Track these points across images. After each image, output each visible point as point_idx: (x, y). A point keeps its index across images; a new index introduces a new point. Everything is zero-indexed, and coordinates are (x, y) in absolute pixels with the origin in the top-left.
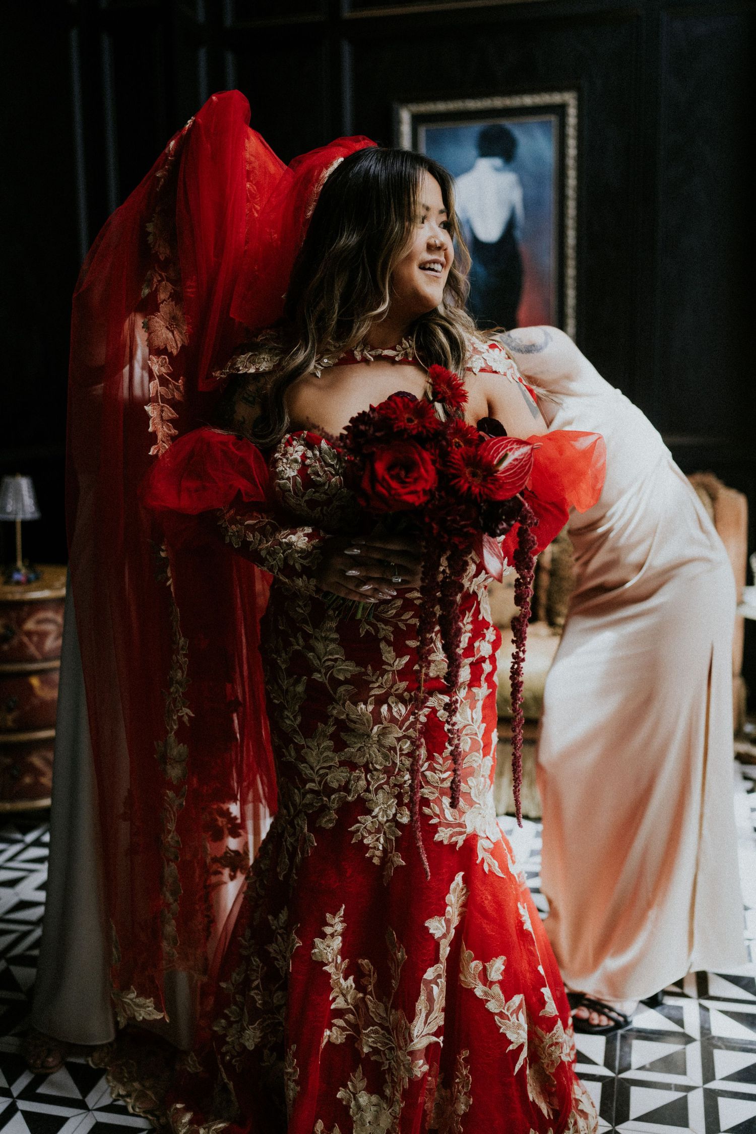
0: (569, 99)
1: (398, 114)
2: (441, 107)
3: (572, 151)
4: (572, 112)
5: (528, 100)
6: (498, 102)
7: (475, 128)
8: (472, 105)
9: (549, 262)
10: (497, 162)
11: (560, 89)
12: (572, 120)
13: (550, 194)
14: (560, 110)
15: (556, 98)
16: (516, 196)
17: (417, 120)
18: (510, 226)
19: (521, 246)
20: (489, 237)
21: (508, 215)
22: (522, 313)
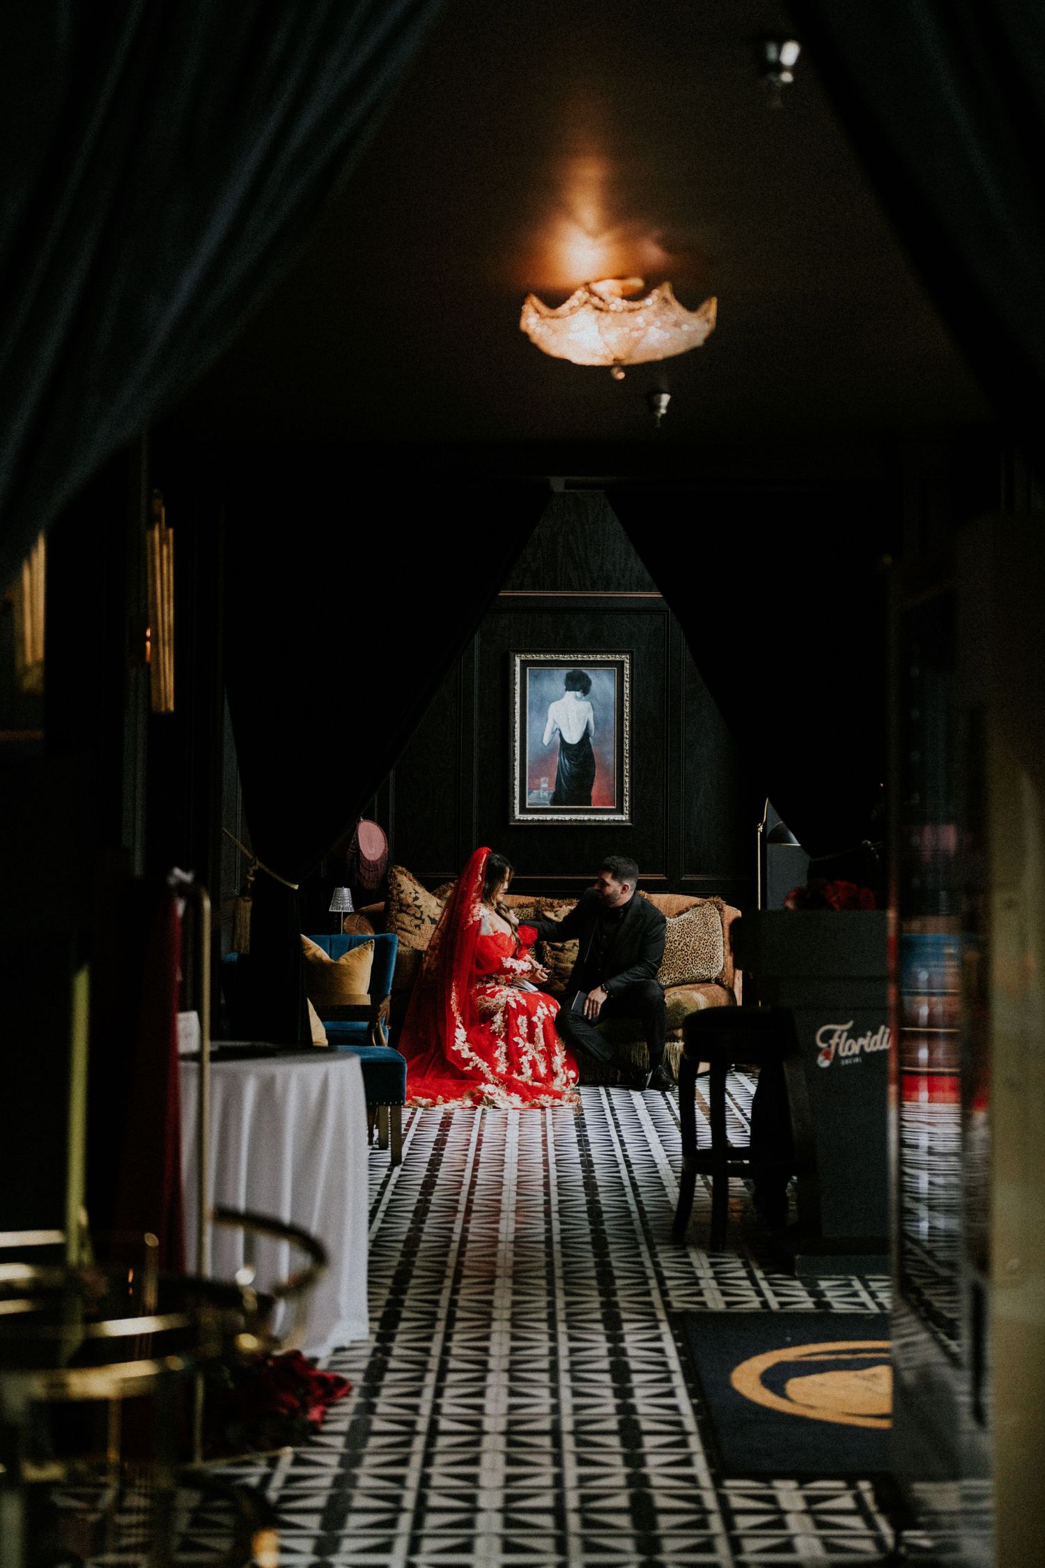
0: (625, 658)
1: (515, 660)
2: (542, 657)
3: (627, 691)
4: (627, 666)
5: (599, 657)
6: (580, 657)
7: (563, 672)
8: (561, 657)
9: (611, 759)
10: (579, 694)
11: (620, 653)
12: (627, 672)
13: (612, 716)
14: (620, 664)
15: (618, 658)
16: (590, 716)
17: (525, 664)
18: (586, 734)
19: (593, 747)
20: (572, 741)
21: (585, 727)
22: (594, 792)
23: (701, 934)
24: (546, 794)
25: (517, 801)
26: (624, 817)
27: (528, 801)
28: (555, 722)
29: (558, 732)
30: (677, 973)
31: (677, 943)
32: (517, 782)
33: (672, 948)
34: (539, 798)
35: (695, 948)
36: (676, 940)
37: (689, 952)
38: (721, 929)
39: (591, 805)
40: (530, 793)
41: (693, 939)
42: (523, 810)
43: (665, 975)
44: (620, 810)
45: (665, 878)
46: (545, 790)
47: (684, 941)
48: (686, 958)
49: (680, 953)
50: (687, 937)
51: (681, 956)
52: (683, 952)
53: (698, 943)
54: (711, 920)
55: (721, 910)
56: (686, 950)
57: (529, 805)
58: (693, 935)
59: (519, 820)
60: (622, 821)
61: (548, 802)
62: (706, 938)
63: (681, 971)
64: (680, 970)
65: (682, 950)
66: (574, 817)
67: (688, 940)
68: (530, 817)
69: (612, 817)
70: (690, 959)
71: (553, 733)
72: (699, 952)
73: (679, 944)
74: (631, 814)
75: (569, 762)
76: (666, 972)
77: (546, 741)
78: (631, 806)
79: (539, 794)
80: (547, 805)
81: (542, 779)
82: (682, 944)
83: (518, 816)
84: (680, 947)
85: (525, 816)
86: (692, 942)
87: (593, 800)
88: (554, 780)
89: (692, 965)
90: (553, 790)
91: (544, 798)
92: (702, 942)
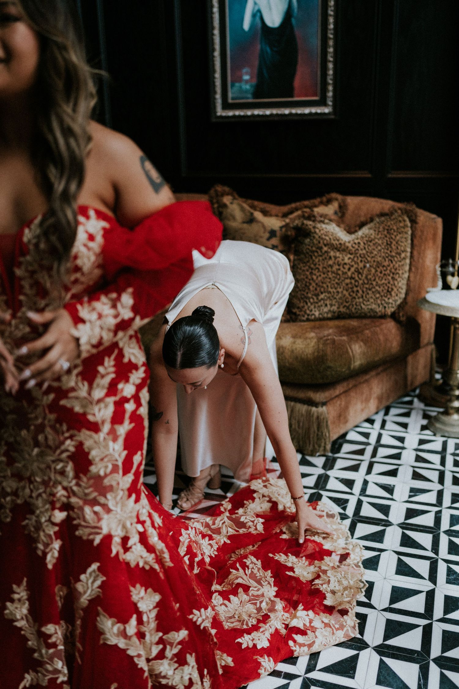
19: (295, 29)
20: (273, 23)
21: (286, 6)
22: (297, 82)
23: (379, 259)
24: (248, 87)
25: (218, 96)
26: (327, 110)
27: (230, 95)
28: (255, 3)
29: (259, 14)
30: (341, 306)
31: (347, 267)
32: (218, 75)
33: (340, 272)
34: (241, 90)
35: (369, 277)
36: (345, 264)
37: (361, 282)
38: (409, 250)
39: (292, 96)
40: (232, 86)
41: (368, 265)
42: (226, 106)
43: (326, 305)
44: (322, 102)
45: (370, 176)
46: (247, 82)
47: (356, 266)
48: (355, 289)
49: (348, 281)
50: (361, 261)
51: (350, 286)
52: (353, 281)
53: (373, 271)
54: (398, 238)
55: (413, 222)
56: (357, 278)
57: (233, 99)
58: (369, 259)
59: (221, 117)
60: (325, 114)
61: (250, 96)
62: (386, 263)
63: (347, 305)
64: (345, 304)
65: (352, 278)
66: (275, 111)
67: (361, 265)
68: (231, 113)
69: (314, 110)
70: (361, 292)
71: (254, 16)
72: (374, 283)
73: (349, 269)
74: (334, 106)
75: (271, 49)
76: (328, 302)
77: (246, 26)
78: (334, 96)
79: (241, 87)
80: (248, 98)
81: (244, 70)
82: (353, 269)
83: (220, 112)
84: (349, 274)
85: (226, 111)
86: (366, 269)
87: (296, 92)
88: (256, 71)
89: (361, 300)
90: (254, 82)
91: (246, 91)
92: (379, 270)
